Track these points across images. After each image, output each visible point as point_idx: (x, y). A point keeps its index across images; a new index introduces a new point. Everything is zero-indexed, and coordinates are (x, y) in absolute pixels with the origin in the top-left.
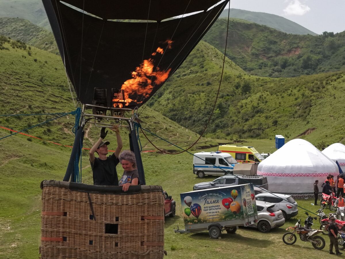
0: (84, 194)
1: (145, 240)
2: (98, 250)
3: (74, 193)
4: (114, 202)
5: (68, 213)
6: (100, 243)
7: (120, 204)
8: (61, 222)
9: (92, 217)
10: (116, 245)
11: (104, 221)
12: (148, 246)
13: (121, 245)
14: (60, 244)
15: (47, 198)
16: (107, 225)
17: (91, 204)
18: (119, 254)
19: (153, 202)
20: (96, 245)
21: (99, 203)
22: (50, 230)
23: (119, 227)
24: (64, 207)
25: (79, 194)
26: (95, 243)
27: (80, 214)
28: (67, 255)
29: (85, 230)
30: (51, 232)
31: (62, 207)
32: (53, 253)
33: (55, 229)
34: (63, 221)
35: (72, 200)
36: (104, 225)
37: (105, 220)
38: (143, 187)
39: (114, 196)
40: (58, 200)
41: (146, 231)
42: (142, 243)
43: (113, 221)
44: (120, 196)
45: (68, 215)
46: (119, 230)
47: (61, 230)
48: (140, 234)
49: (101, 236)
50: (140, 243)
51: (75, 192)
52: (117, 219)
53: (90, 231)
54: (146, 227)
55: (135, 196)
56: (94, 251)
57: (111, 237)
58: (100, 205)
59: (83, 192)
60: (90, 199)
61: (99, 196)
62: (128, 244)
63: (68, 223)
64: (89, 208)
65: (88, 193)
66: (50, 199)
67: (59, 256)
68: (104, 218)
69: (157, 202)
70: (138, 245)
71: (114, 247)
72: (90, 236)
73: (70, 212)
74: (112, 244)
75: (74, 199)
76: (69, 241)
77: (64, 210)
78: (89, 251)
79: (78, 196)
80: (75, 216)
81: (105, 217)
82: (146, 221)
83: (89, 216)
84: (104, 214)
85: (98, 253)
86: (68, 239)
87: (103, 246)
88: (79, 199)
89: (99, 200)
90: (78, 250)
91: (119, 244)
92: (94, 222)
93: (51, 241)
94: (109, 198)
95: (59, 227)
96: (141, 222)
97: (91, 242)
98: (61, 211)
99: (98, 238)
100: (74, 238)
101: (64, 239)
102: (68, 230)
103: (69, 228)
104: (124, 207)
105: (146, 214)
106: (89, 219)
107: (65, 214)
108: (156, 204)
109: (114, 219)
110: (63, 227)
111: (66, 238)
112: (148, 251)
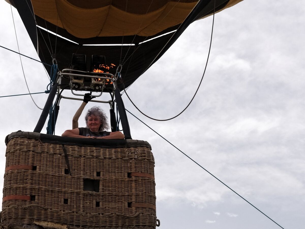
0: (58, 146)
1: (133, 200)
2: (75, 210)
3: (46, 145)
4: (95, 154)
5: (38, 167)
6: (76, 202)
7: (102, 157)
8: (29, 177)
9: (67, 172)
10: (98, 204)
11: (82, 175)
12: (137, 208)
13: (103, 205)
14: (27, 203)
15: (12, 150)
16: (86, 180)
17: (66, 156)
18: (101, 215)
19: (141, 156)
20: (72, 204)
21: (77, 155)
22: (15, 186)
23: (101, 183)
24: (33, 161)
25: (52, 146)
26: (71, 202)
27: (53, 168)
28: (35, 217)
29: (59, 187)
30: (16, 188)
31: (30, 160)
32: (17, 214)
33: (21, 186)
34: (32, 177)
35: (43, 152)
36: (82, 180)
37: (84, 175)
38: (128, 140)
39: (94, 148)
40: (26, 152)
41: (134, 190)
42: (130, 205)
43: (93, 176)
44: (102, 149)
45: (37, 169)
46: (101, 187)
47: (29, 186)
48: (127, 194)
49: (78, 194)
50: (126, 204)
52: (98, 174)
53: (65, 187)
54: (133, 185)
55: (119, 150)
56: (69, 211)
57: (91, 195)
58: (78, 158)
59: (56, 144)
60: (65, 151)
61: (76, 148)
62: (113, 205)
63: (37, 179)
64: (64, 161)
65: (63, 145)
66: (17, 150)
67: (24, 218)
68: (82, 172)
69: (146, 158)
70: (124, 206)
71: (94, 207)
72: (65, 193)
73: (40, 166)
74: (93, 203)
75: (46, 150)
76: (38, 200)
77: (33, 163)
78: (64, 211)
79: (50, 148)
80: (46, 171)
81: (84, 170)
82: (134, 178)
83: (63, 170)
84: (82, 168)
85: (75, 213)
86: (36, 197)
87: (81, 206)
88: (52, 151)
89: (76, 152)
90: (49, 210)
91: (101, 204)
92: (70, 177)
93: (16, 200)
94: (89, 151)
95: (27, 183)
96: (127, 179)
97: (66, 201)
98: (30, 164)
99: (75, 195)
100: (45, 196)
101: (32, 198)
102: (37, 187)
103: (39, 184)
104: (107, 161)
105: (133, 170)
106: (63, 173)
107: (34, 168)
108: (144, 159)
109: (95, 174)
110: (32, 184)
111: (34, 196)
112: (137, 213)
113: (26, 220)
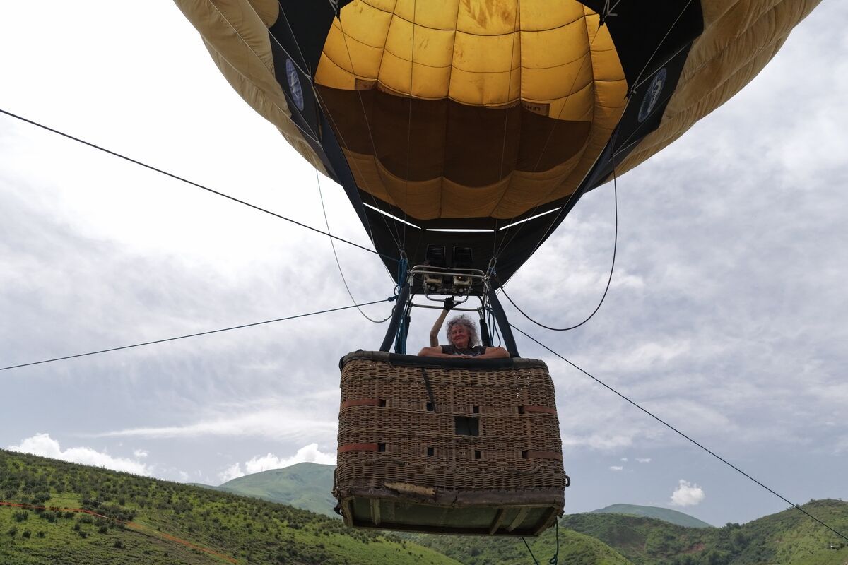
0: (415, 370)
1: (530, 447)
2: (444, 464)
3: (398, 369)
4: (469, 381)
5: (387, 401)
6: (447, 452)
7: (479, 384)
8: (376, 416)
9: (430, 407)
10: (478, 455)
11: (452, 412)
12: (536, 459)
13: (485, 456)
14: (374, 455)
15: (350, 378)
16: (459, 420)
17: (428, 384)
18: (484, 471)
19: (536, 382)
20: (440, 456)
21: (443, 383)
22: (355, 430)
23: (480, 423)
24: (381, 392)
25: (406, 370)
26: (438, 452)
27: (409, 403)
28: (386, 476)
29: (419, 429)
30: (357, 434)
31: (376, 391)
32: (359, 472)
33: (365, 429)
34: (380, 416)
35: (394, 379)
36: (453, 419)
37: (454, 411)
38: (515, 359)
39: (468, 372)
40: (370, 380)
41: (529, 432)
42: (525, 454)
43: (469, 412)
44: (478, 373)
45: (387, 405)
46: (481, 429)
47: (375, 430)
48: (519, 438)
49: (448, 439)
50: (520, 453)
51: (399, 367)
52: (476, 409)
53: (428, 431)
54: (528, 424)
55: (504, 373)
56: (437, 466)
57: (468, 441)
58: (445, 386)
59: (412, 367)
60: (426, 377)
61: (442, 372)
62: (499, 455)
63: (387, 418)
64: (425, 391)
65: (423, 368)
66: (356, 378)
67: (370, 478)
68: (452, 407)
69: (543, 383)
70: (517, 455)
71: (473, 459)
72: (429, 439)
73: (391, 400)
74: (470, 453)
75: (398, 377)
76: (390, 450)
77: (380, 396)
78: (428, 466)
79: (404, 373)
80: (400, 406)
81: (455, 404)
82: (528, 414)
83: (425, 404)
84: (452, 401)
85: (445, 470)
86: (387, 446)
87: (454, 458)
88: (406, 378)
89: (442, 379)
90: (407, 465)
91: (482, 454)
92: (435, 415)
93: (357, 451)
94: (460, 376)
95: (372, 425)
96: (518, 416)
97: (430, 451)
98: (376, 398)
99: (444, 440)
100: (399, 445)
101: (381, 447)
102: (387, 431)
103: (390, 426)
104: (487, 391)
105: (526, 403)
106: (425, 409)
107: (383, 403)
108: (541, 386)
109: (472, 410)
110: (379, 426)
111: (384, 445)
112: (538, 467)
113: (372, 481)
